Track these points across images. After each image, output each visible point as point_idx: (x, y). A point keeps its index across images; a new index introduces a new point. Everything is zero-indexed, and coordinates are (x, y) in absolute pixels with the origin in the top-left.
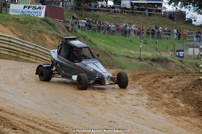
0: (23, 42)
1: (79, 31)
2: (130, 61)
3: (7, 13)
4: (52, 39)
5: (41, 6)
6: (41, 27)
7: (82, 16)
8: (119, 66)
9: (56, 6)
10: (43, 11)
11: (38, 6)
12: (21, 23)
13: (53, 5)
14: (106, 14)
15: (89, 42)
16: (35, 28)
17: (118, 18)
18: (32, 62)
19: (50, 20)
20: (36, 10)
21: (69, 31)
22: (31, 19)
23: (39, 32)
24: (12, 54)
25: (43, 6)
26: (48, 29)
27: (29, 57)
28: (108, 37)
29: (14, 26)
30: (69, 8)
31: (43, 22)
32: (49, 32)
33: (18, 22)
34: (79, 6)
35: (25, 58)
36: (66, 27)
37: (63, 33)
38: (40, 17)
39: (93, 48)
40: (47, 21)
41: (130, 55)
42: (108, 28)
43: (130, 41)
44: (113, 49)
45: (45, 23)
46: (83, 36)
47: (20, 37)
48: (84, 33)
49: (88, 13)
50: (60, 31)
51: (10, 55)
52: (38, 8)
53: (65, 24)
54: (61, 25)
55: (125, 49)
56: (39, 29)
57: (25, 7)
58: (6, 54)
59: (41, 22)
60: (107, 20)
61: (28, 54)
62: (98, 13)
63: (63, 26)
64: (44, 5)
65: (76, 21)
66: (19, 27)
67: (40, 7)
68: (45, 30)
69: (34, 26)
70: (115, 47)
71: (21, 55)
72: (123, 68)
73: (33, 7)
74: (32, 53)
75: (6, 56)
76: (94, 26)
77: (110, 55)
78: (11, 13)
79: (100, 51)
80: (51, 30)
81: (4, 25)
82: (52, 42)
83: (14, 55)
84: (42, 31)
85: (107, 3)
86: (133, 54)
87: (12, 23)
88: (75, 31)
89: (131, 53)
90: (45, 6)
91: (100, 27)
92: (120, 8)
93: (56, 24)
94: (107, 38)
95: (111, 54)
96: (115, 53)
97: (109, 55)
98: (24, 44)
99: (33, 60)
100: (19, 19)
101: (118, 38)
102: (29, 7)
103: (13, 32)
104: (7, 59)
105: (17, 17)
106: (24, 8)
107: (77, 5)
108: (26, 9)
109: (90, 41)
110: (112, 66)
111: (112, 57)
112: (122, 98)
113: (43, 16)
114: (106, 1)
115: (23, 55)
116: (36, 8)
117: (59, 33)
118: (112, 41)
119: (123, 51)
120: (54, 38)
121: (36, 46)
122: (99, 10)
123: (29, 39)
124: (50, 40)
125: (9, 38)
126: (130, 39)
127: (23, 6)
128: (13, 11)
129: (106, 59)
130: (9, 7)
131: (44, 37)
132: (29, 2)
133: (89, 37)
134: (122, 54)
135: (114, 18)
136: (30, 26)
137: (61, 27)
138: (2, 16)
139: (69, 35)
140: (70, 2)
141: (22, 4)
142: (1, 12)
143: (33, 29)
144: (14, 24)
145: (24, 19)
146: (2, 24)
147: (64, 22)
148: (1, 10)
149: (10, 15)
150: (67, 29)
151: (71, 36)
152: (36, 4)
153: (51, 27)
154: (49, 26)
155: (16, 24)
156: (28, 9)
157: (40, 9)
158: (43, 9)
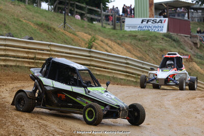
0: (143, 64)
3: (121, 29)
5: (162, 18)
6: (164, 45)
9: (180, 18)
10: (165, 25)
11: (158, 19)
12: (140, 40)
13: (176, 17)
16: (156, 45)
19: (174, 35)
20: (156, 25)
21: (197, 48)
22: (151, 35)
23: (161, 50)
24: (129, 78)
25: (164, 19)
26: (171, 46)
29: (130, 44)
30: (196, 19)
31: (165, 38)
33: (135, 39)
36: (194, 43)
37: (190, 50)
38: (161, 32)
40: (170, 37)
45: (168, 39)
47: (138, 58)
50: (187, 48)
51: (128, 80)
52: (159, 22)
53: (192, 39)
54: (187, 41)
56: (161, 47)
57: (143, 21)
58: (122, 79)
59: (163, 39)
63: (190, 42)
64: (166, 17)
66: (137, 46)
67: (161, 20)
68: (168, 48)
69: (155, 43)
73: (153, 21)
75: (123, 81)
78: (126, 29)
80: (175, 47)
81: (118, 44)
83: (133, 79)
84: (165, 50)
87: (128, 41)
90: (167, 19)
93: (182, 40)
98: (144, 66)
100: (136, 36)
102: (148, 21)
103: (130, 52)
104: (124, 85)
105: (134, 34)
106: (142, 23)
108: (145, 23)
113: (165, 30)
116: (156, 22)
117: (185, 51)
123: (150, 60)
125: (126, 59)
127: (140, 20)
128: (129, 27)
130: (124, 22)
132: (148, 15)
136: (150, 43)
137: (188, 43)
138: (117, 33)
139: (197, 53)
140: (197, 12)
141: (139, 17)
142: (114, 28)
143: (153, 47)
144: (131, 43)
145: (143, 35)
146: (116, 42)
147: (190, 37)
148: (115, 26)
149: (126, 31)
150: (195, 46)
151: (200, 54)
152: (156, 17)
153: (175, 44)
154: (173, 42)
155: (133, 42)
156: (147, 23)
157: (161, 22)
158: (164, 22)
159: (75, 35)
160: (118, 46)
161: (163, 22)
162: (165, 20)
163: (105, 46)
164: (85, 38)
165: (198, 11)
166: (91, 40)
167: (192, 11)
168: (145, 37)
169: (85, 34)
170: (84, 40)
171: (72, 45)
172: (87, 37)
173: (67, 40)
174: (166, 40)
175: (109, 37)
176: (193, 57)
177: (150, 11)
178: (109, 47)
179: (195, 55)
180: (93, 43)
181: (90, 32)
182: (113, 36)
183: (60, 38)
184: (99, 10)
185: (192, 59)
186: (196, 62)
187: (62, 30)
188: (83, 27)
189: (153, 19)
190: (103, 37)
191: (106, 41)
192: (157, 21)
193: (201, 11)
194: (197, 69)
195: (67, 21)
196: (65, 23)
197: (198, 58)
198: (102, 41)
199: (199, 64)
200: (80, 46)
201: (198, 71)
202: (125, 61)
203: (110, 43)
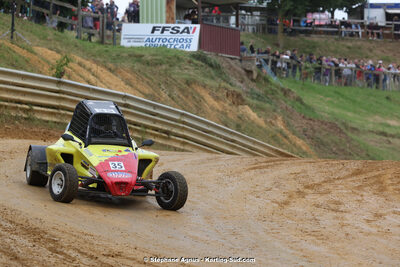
0: (155, 107)
1: (274, 79)
2: (390, 142)
3: (114, 44)
4: (217, 99)
6: (192, 73)
7: (278, 45)
8: (364, 154)
9: (222, 24)
10: (195, 37)
11: (182, 27)
12: (148, 64)
14: (331, 39)
15: (298, 104)
16: (178, 74)
17: (359, 48)
18: (175, 149)
19: (211, 56)
20: (179, 36)
21: (252, 80)
22: (169, 55)
23: (188, 83)
25: (194, 26)
26: (205, 76)
27: (169, 139)
28: (337, 89)
29: (132, 71)
30: (250, 28)
31: (195, 61)
32: (208, 82)
33: (139, 61)
34: (272, 24)
35: (160, 141)
36: (246, 71)
37: (239, 84)
38: (187, 50)
39: (307, 117)
40: (204, 59)
41: (387, 130)
42: (338, 72)
43: (388, 98)
44: (351, 117)
45: (200, 63)
46: (282, 89)
47: (146, 96)
48: (284, 84)
49: (292, 38)
50: (233, 80)
52: (183, 32)
53: (244, 63)
54: (235, 67)
55: (377, 117)
56: (187, 77)
57: (154, 29)
59: (190, 62)
60: (335, 53)
61: (166, 132)
62: (315, 38)
63: (240, 69)
64: (197, 23)
65: (266, 56)
66: (144, 74)
67: (187, 28)
68: (200, 78)
69: (176, 70)
70: (355, 112)
71: (151, 134)
72: (373, 159)
73: (173, 29)
74: (174, 130)
76: (306, 68)
77: (345, 131)
78: (124, 43)
79: (322, 122)
80: (212, 78)
81: (110, 70)
82: (216, 104)
83: (136, 135)
84: (195, 82)
85: (333, 17)
86: (395, 127)
87: (127, 65)
88: (266, 80)
89: (389, 126)
90: (198, 26)
91: (320, 69)
92: (362, 25)
93: (224, 65)
94: (336, 92)
95: (346, 128)
96: (355, 126)
97: (341, 131)
98: (157, 111)
99: (178, 146)
100: (142, 56)
101: (360, 91)
102: (164, 29)
103: (131, 86)
105: (139, 52)
106: (153, 32)
107: (268, 21)
108: (157, 33)
109: (299, 100)
110: (350, 154)
111: (350, 134)
112: (380, 222)
113: (194, 47)
114: (329, 11)
115: (155, 136)
116: (178, 32)
117: (231, 84)
118: (347, 98)
119: (372, 121)
120: (220, 95)
121: (183, 114)
122: (316, 33)
123: (166, 100)
124: (211, 99)
125: (125, 97)
126: (385, 93)
127: (151, 26)
128: (129, 40)
129: (336, 138)
130: (119, 30)
131: (199, 95)
132: (164, 20)
133: (296, 91)
134: (371, 126)
135: (349, 48)
136: (166, 70)
137: (235, 70)
138: (107, 51)
139: (252, 89)
140: (252, 15)
141: (147, 22)
142: (102, 42)
143: (173, 76)
144: (132, 68)
145: (154, 55)
146: (106, 67)
147: (241, 60)
148: (103, 38)
149: (123, 47)
150: (248, 76)
151: (257, 90)
152: (179, 23)
153: (213, 72)
154: (209, 69)
155: (137, 66)
156: (162, 32)
157: (188, 32)
158: (194, 32)
159: (32, 52)
160: (109, 73)
161: (191, 31)
162: (195, 28)
163: (85, 74)
164: (50, 59)
165: (255, 13)
166: (61, 61)
167: (243, 12)
168: (158, 58)
169: (50, 52)
170: (48, 62)
171: (26, 70)
172: (54, 57)
173: (16, 61)
174: (196, 65)
175: (93, 57)
176: (244, 97)
177: (167, 12)
178: (93, 75)
179: (247, 93)
180: (65, 67)
181: (59, 48)
182: (100, 55)
183: (4, 58)
184: (74, 8)
185: (243, 100)
186: (251, 106)
187: (8, 44)
188: (45, 38)
189: (172, 25)
190: (83, 57)
191: (88, 64)
192: (181, 30)
193: (258, 13)
194: (252, 118)
195: (16, 27)
196: (13, 30)
197: (253, 98)
198: (80, 64)
199: (255, 108)
200: (40, 73)
201: (253, 122)
202: (123, 102)
203: (94, 67)
